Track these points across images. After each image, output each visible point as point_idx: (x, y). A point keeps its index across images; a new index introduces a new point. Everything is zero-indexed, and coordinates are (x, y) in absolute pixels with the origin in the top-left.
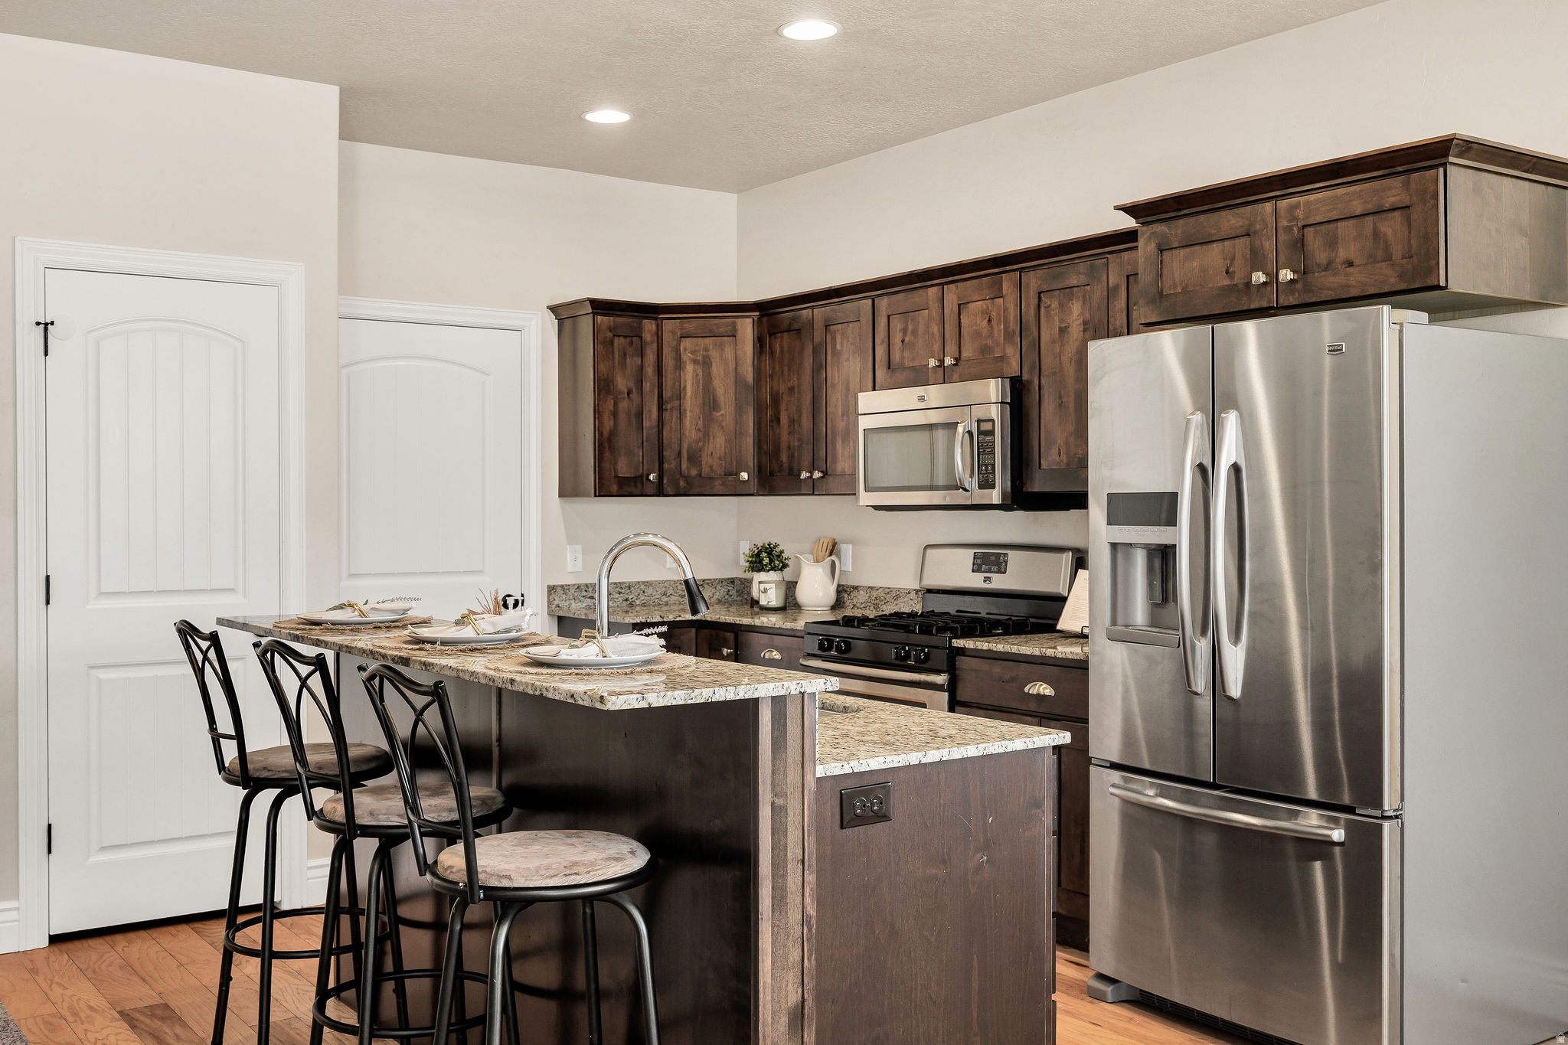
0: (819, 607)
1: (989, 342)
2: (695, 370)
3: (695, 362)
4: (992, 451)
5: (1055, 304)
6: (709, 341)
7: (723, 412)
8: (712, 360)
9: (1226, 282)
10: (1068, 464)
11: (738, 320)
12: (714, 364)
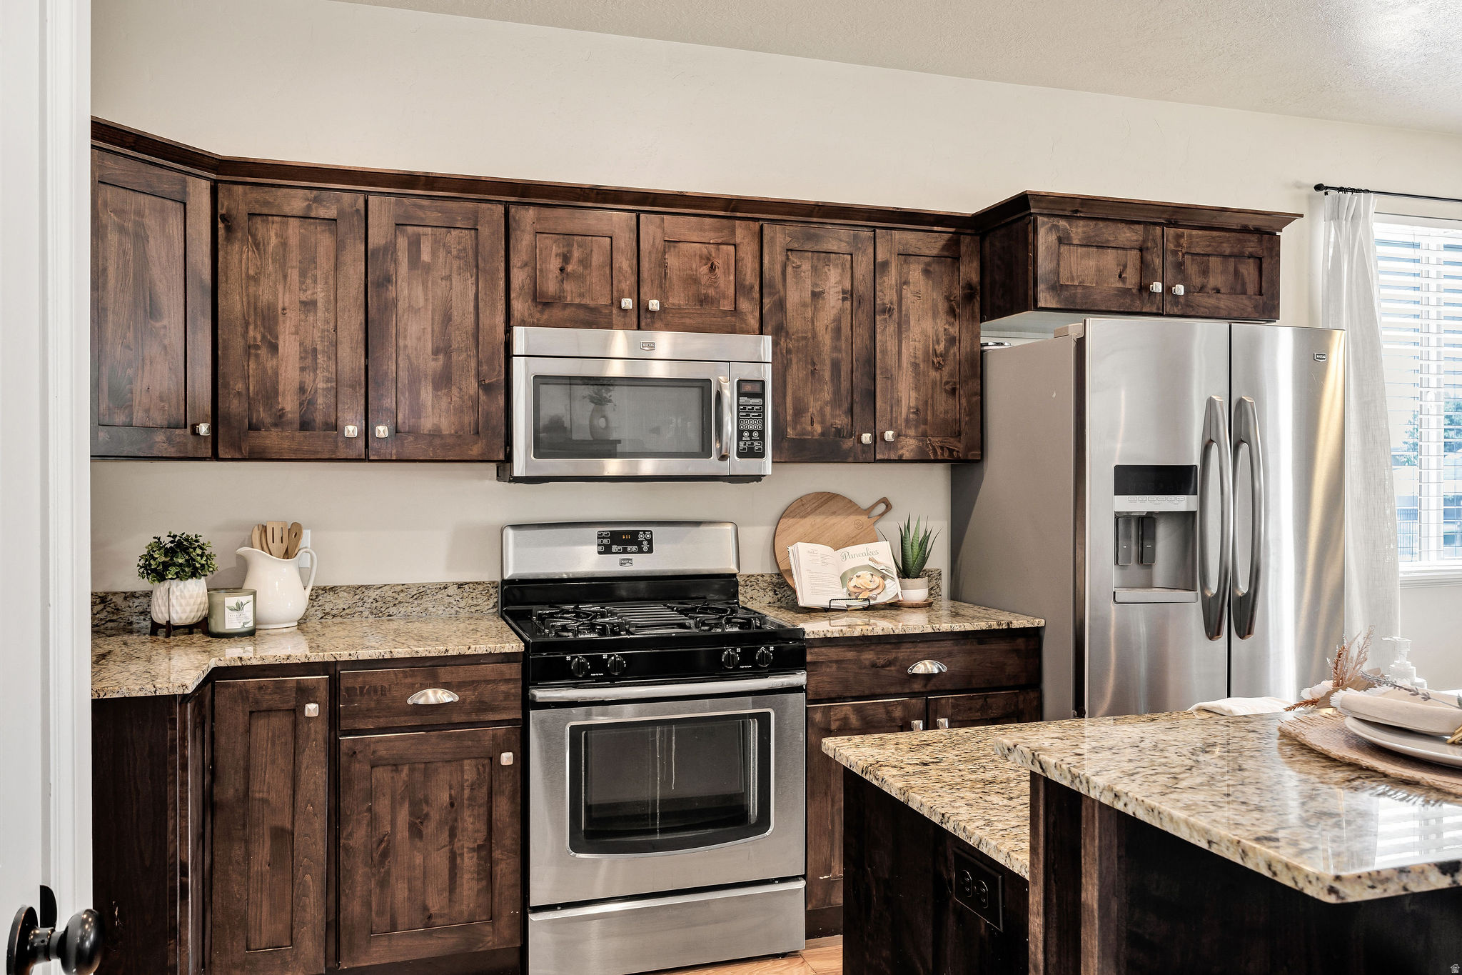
0: (286, 622)
1: (711, 292)
2: (120, 244)
3: (122, 230)
4: (759, 415)
5: (806, 266)
6: (145, 200)
7: (165, 322)
8: (149, 233)
9: (1120, 285)
10: (823, 434)
11: (190, 179)
12: (152, 241)
